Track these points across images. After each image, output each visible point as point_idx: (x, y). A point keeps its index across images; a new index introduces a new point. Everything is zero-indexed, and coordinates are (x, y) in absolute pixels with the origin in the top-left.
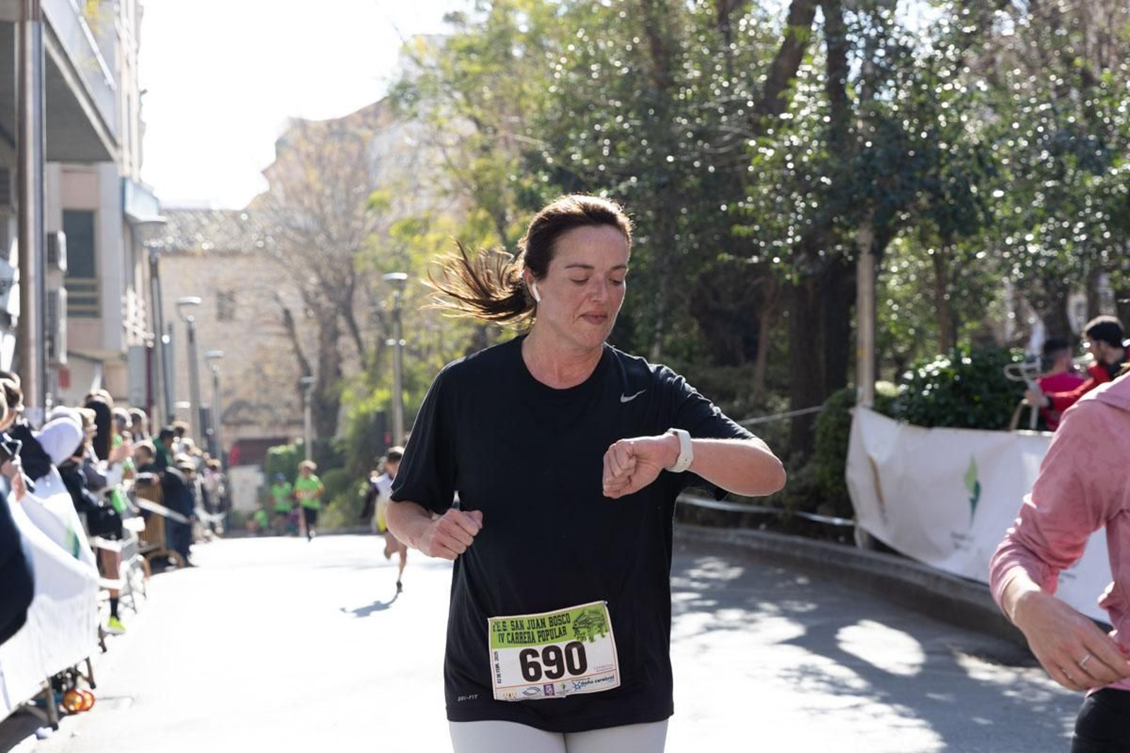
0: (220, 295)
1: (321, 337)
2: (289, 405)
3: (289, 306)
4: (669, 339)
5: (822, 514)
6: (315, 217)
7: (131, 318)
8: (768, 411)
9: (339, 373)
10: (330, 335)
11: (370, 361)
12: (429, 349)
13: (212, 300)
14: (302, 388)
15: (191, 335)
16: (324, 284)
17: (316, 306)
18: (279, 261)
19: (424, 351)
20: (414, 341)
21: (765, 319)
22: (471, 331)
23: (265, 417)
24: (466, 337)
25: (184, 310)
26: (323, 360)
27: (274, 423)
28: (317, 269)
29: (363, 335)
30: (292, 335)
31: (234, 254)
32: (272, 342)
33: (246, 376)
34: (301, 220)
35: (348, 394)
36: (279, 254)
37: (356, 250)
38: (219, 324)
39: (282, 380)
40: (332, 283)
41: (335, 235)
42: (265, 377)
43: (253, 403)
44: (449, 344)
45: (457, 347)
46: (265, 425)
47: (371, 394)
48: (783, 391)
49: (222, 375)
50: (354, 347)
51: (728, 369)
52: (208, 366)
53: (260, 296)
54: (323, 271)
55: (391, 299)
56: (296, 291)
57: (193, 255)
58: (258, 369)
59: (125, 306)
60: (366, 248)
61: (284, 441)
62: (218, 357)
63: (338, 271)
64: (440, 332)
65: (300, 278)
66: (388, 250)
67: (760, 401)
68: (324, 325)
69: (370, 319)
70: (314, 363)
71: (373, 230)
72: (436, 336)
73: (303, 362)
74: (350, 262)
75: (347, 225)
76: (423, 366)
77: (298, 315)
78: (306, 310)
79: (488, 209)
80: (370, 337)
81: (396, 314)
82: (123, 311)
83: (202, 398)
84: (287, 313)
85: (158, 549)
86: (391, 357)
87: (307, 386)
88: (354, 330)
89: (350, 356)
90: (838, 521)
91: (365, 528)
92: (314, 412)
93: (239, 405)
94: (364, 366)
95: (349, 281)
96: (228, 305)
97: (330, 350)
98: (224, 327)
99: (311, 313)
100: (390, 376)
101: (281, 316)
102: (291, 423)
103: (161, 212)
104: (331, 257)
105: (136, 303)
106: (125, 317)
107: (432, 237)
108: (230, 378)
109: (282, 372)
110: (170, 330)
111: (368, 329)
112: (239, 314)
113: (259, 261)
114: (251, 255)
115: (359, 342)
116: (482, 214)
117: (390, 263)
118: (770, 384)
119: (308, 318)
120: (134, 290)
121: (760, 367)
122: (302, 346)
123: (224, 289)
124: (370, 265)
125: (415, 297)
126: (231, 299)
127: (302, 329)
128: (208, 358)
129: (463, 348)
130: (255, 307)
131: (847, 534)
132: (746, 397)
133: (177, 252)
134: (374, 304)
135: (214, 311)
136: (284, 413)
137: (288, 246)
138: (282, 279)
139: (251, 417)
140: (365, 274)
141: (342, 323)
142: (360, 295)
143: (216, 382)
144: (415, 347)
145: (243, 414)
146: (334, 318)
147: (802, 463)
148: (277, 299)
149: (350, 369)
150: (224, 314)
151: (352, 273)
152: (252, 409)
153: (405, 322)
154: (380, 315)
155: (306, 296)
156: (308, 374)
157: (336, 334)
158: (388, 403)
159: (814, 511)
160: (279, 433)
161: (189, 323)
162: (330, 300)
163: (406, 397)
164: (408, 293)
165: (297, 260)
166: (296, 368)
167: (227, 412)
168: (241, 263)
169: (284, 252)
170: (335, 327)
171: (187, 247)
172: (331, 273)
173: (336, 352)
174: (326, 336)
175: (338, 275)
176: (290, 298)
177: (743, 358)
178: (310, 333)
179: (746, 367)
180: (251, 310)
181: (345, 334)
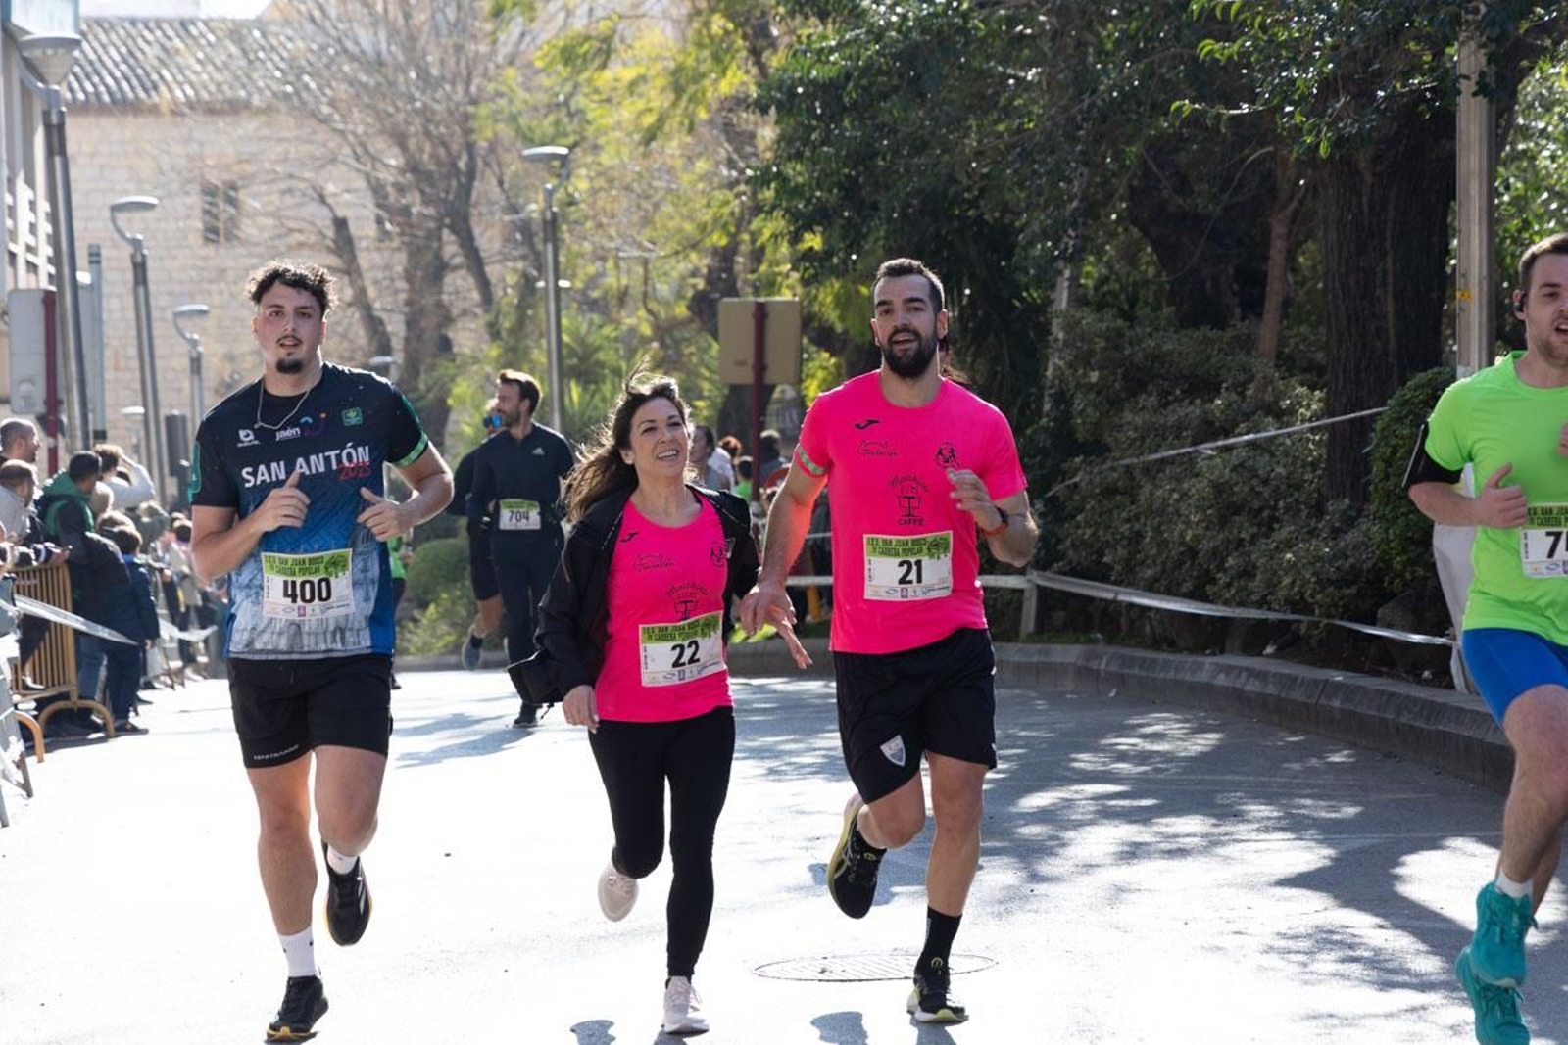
0: (209, 191)
1: (409, 277)
3: (340, 213)
4: (1091, 271)
5: (1389, 626)
6: (393, 32)
7: (24, 236)
8: (1283, 416)
9: (445, 345)
10: (428, 271)
11: (506, 324)
12: (623, 297)
13: (195, 200)
15: (140, 269)
16: (413, 167)
17: (402, 214)
18: (325, 121)
19: (613, 300)
20: (593, 281)
21: (1279, 229)
22: (704, 262)
24: (694, 273)
25: (122, 218)
26: (411, 323)
28: (400, 140)
29: (492, 271)
30: (352, 271)
31: (235, 108)
34: (365, 38)
35: (462, 388)
36: (326, 109)
37: (474, 102)
38: (210, 250)
40: (433, 168)
41: (435, 72)
44: (663, 289)
45: (680, 296)
48: (1314, 374)
49: (212, 351)
50: (476, 296)
51: (1206, 331)
52: (183, 336)
53: (290, 191)
54: (412, 143)
55: (541, 197)
56: (362, 184)
59: (12, 211)
60: (500, 95)
62: (203, 313)
63: (442, 142)
64: (645, 263)
65: (363, 152)
66: (542, 98)
67: (1269, 398)
68: (415, 252)
69: (508, 240)
70: (396, 327)
71: (511, 61)
72: (640, 270)
73: (375, 326)
74: (466, 124)
75: (459, 49)
76: (607, 330)
77: (364, 230)
78: (380, 221)
79: (730, 16)
80: (505, 276)
81: (551, 225)
82: (9, 223)
83: (164, 397)
84: (341, 224)
85: (67, 695)
86: (544, 312)
88: (475, 262)
89: (465, 313)
90: (1417, 638)
94: (494, 331)
95: (462, 164)
96: (225, 210)
97: (428, 300)
98: (220, 256)
99: (388, 226)
101: (330, 233)
104: (426, 113)
105: (33, 205)
106: (13, 235)
107: (620, 72)
108: (230, 358)
109: (333, 343)
110: (95, 258)
111: (505, 258)
112: (248, 229)
113: (287, 124)
114: (268, 110)
115: (484, 284)
116: (719, 24)
117: (547, 125)
118: (1288, 364)
119: (385, 235)
120: (30, 182)
121: (1267, 330)
122: (372, 292)
123: (214, 178)
124: (505, 130)
125: (594, 192)
126: (233, 202)
127: (363, 260)
128: (178, 315)
129: (690, 293)
130: (276, 215)
131: (1437, 664)
132: (1240, 389)
133: (123, 106)
134: (514, 209)
135: (200, 225)
137: (343, 91)
138: (333, 160)
140: (493, 147)
141: (451, 248)
142: (486, 188)
143: (196, 365)
144: (595, 294)
146: (435, 235)
147: (1350, 521)
148: (322, 199)
149: (467, 337)
150: (212, 234)
151: (470, 147)
153: (570, 245)
154: (525, 228)
155: (377, 189)
156: (386, 350)
157: (440, 269)
159: (1373, 623)
161: (137, 244)
162: (426, 202)
163: (575, 391)
164: (580, 185)
165: (360, 123)
168: (248, 126)
169: (332, 103)
170: (438, 256)
171: (142, 95)
172: (428, 147)
173: (440, 305)
174: (420, 274)
175: (442, 151)
176: (347, 196)
177: (1237, 311)
178: (388, 267)
179: (1241, 327)
180: (270, 222)
181: (456, 268)
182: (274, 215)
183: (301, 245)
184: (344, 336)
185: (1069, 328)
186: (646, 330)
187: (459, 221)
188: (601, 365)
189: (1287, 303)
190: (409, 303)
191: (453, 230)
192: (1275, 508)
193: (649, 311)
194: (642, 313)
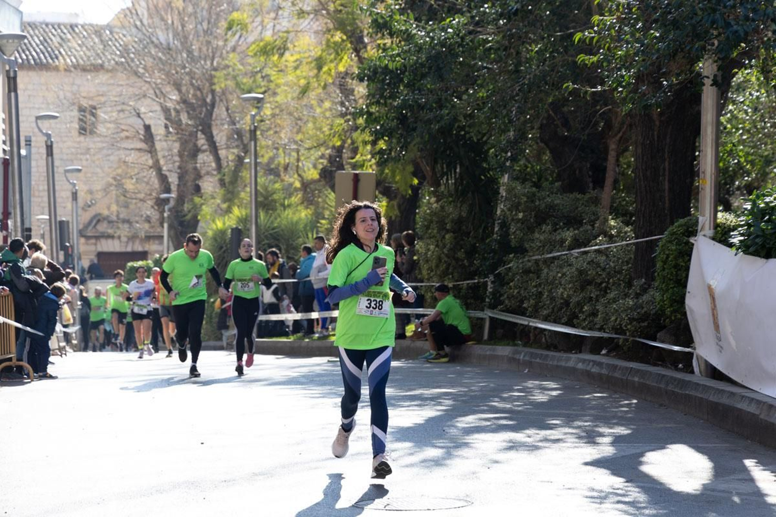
0: (82, 110)
1: (181, 155)
2: (148, 220)
3: (147, 123)
5: (663, 342)
6: (176, 35)
8: (613, 238)
9: (198, 189)
10: (190, 152)
11: (227, 179)
12: (286, 168)
13: (75, 113)
14: (161, 203)
15: (50, 149)
16: (184, 101)
17: (178, 124)
18: (141, 77)
19: (281, 169)
20: (272, 159)
21: (613, 146)
22: (328, 151)
23: (124, 231)
24: (322, 156)
25: (41, 123)
26: (181, 178)
27: (133, 238)
28: (178, 86)
29: (222, 153)
30: (152, 151)
31: (98, 68)
32: (132, 157)
33: (106, 190)
34: (162, 36)
35: (206, 210)
36: (141, 70)
37: (215, 69)
38: (82, 138)
39: (142, 196)
40: (194, 101)
41: (196, 54)
42: (125, 193)
43: (114, 218)
46: (124, 239)
47: (229, 211)
48: (628, 218)
49: (81, 188)
50: (214, 165)
51: (576, 195)
52: (69, 181)
53: (122, 111)
54: (184, 89)
55: (249, 117)
56: (158, 108)
57: (56, 69)
58: (119, 185)
60: (227, 67)
61: (143, 255)
62: (79, 171)
63: (199, 89)
64: (298, 151)
65: (160, 94)
66: (249, 69)
68: (184, 143)
69: (229, 138)
70: (173, 179)
71: (234, 49)
72: (294, 154)
73: (163, 179)
74: (211, 80)
75: (209, 43)
76: (277, 186)
77: (158, 130)
78: (166, 127)
79: (345, 32)
80: (228, 155)
81: (253, 132)
83: (59, 211)
84: (147, 128)
85: (10, 359)
86: (246, 175)
87: (167, 201)
88: (214, 148)
89: (208, 173)
90: (676, 348)
91: (218, 343)
92: (170, 227)
93: (98, 219)
94: (222, 183)
95: (208, 100)
96: (90, 119)
97: (190, 166)
98: (87, 142)
99: (171, 129)
100: (246, 194)
101: (142, 132)
102: (149, 238)
103: (24, 25)
104: (191, 74)
107: (290, 58)
108: (90, 192)
109: (142, 186)
110: (29, 142)
111: (228, 147)
112: (101, 129)
113: (122, 77)
114: (113, 70)
115: (218, 159)
116: (338, 37)
118: (616, 212)
119: (169, 133)
121: (607, 194)
122: (162, 162)
123: (85, 103)
125: (274, 116)
126: (94, 115)
127: (158, 146)
128: (67, 171)
129: (321, 167)
131: (687, 359)
132: (592, 223)
133: (41, 66)
134: (233, 123)
135: (77, 126)
136: (143, 228)
137: (149, 61)
138: (145, 96)
139: (110, 231)
140: (224, 93)
141: (202, 141)
142: (220, 112)
143: (75, 196)
144: (273, 166)
145: (102, 227)
146: (194, 135)
147: (644, 290)
148: (139, 115)
149: (209, 185)
150: (83, 130)
151: (213, 92)
152: (110, 222)
153: (262, 142)
154: (239, 133)
155: (166, 111)
156: (168, 190)
157: (196, 151)
158: (244, 220)
159: (655, 340)
160: (139, 248)
161: (48, 136)
162: (190, 118)
163: (262, 215)
164: (267, 111)
165: (158, 77)
166: (156, 183)
167: (86, 226)
168: (103, 77)
169: (145, 68)
170: (195, 145)
171: (50, 61)
172: (192, 92)
173: (195, 169)
174: (186, 153)
175: (198, 93)
176: (151, 114)
177: (591, 185)
178: (170, 150)
179: (593, 193)
180: (112, 126)
181: (204, 151)
182: (115, 122)
183: (127, 138)
184: (147, 183)
185: (510, 190)
186: (298, 184)
187: (207, 129)
188: (275, 201)
189: (616, 182)
190: (179, 168)
191: (203, 132)
192: (608, 283)
193: (299, 175)
194: (296, 176)
